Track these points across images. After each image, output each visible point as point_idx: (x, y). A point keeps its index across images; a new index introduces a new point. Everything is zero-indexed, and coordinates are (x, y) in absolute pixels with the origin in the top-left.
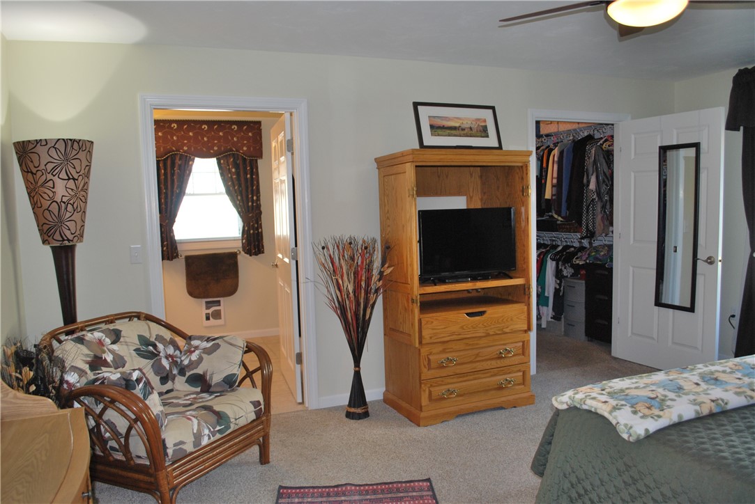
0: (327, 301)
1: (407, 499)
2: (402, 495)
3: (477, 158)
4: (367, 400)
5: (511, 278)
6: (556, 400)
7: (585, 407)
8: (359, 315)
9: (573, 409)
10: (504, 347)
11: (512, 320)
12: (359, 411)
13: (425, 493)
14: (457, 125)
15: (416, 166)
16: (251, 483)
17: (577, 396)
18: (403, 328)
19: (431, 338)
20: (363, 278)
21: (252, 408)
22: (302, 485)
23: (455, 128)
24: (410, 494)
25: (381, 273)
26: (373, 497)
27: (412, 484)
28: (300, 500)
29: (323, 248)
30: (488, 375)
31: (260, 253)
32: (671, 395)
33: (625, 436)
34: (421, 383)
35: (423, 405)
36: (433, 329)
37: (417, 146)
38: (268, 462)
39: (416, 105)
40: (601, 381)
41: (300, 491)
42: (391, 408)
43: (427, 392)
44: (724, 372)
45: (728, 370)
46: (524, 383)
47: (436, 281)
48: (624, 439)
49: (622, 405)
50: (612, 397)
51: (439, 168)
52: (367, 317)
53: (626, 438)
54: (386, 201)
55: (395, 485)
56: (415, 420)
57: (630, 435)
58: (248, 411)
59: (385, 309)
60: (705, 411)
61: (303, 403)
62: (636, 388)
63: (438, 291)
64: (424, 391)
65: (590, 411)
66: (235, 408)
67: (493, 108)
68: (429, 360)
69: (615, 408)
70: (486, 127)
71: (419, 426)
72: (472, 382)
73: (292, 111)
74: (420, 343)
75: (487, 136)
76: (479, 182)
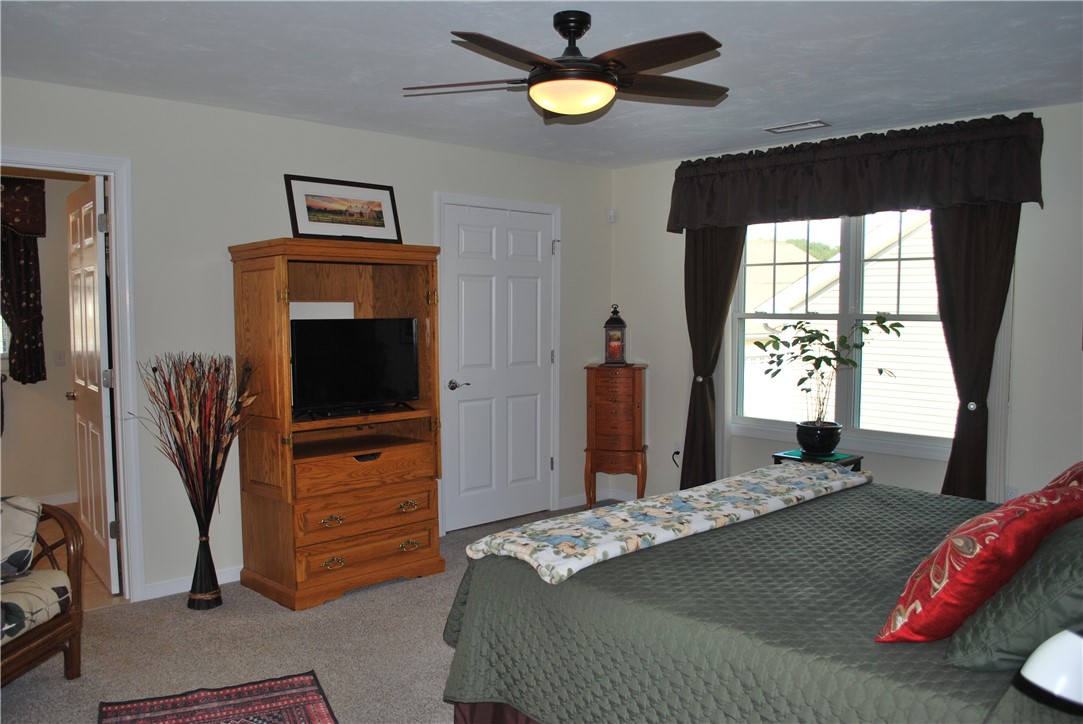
0: (159, 445)
1: (284, 698)
2: (277, 694)
3: (371, 253)
4: (220, 583)
5: (413, 410)
6: (471, 549)
7: (503, 553)
8: (207, 464)
9: (491, 558)
10: (405, 499)
11: (414, 463)
12: (208, 597)
13: (308, 689)
14: (344, 208)
15: (289, 261)
16: (56, 706)
17: (494, 541)
18: (269, 478)
19: (308, 490)
20: (213, 412)
21: (54, 597)
22: (134, 699)
23: (340, 213)
24: (289, 692)
25: (238, 405)
26: (238, 701)
27: (290, 680)
28: (134, 717)
29: (155, 370)
30: (383, 536)
31: (39, 380)
32: (597, 533)
33: (547, 579)
34: (295, 552)
35: (299, 580)
36: (311, 479)
37: (290, 235)
38: (79, 675)
39: (288, 179)
40: (522, 525)
41: (134, 706)
42: (252, 591)
43: (304, 563)
44: (654, 507)
45: (659, 505)
46: (429, 545)
47: (315, 415)
48: (546, 583)
49: (544, 546)
50: (533, 539)
51: (318, 264)
52: (219, 466)
53: (549, 582)
54: (245, 305)
55: (267, 684)
56: (288, 602)
57: (553, 577)
58: (50, 602)
59: (242, 456)
60: (632, 548)
61: (121, 593)
62: (559, 528)
63: (318, 427)
64: (300, 562)
65: (510, 557)
66: (30, 597)
67: (390, 189)
68: (306, 520)
69: (536, 550)
70: (381, 212)
71: (294, 610)
72: (364, 547)
73: (106, 174)
74: (294, 497)
75: (383, 225)
76: (371, 284)
